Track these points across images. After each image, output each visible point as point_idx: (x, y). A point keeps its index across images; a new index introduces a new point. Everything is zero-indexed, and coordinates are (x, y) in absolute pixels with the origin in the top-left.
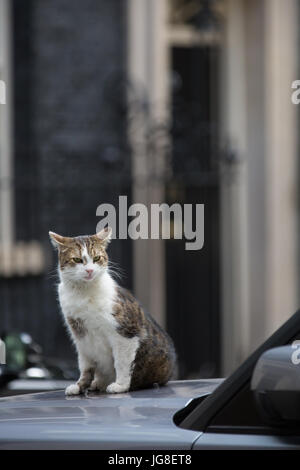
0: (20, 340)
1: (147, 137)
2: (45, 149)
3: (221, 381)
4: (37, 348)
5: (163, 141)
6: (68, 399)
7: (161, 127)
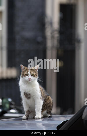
0: (8, 100)
1: (51, 33)
2: (18, 37)
3: (73, 115)
4: (13, 103)
5: (57, 35)
6: (22, 120)
7: (56, 31)
